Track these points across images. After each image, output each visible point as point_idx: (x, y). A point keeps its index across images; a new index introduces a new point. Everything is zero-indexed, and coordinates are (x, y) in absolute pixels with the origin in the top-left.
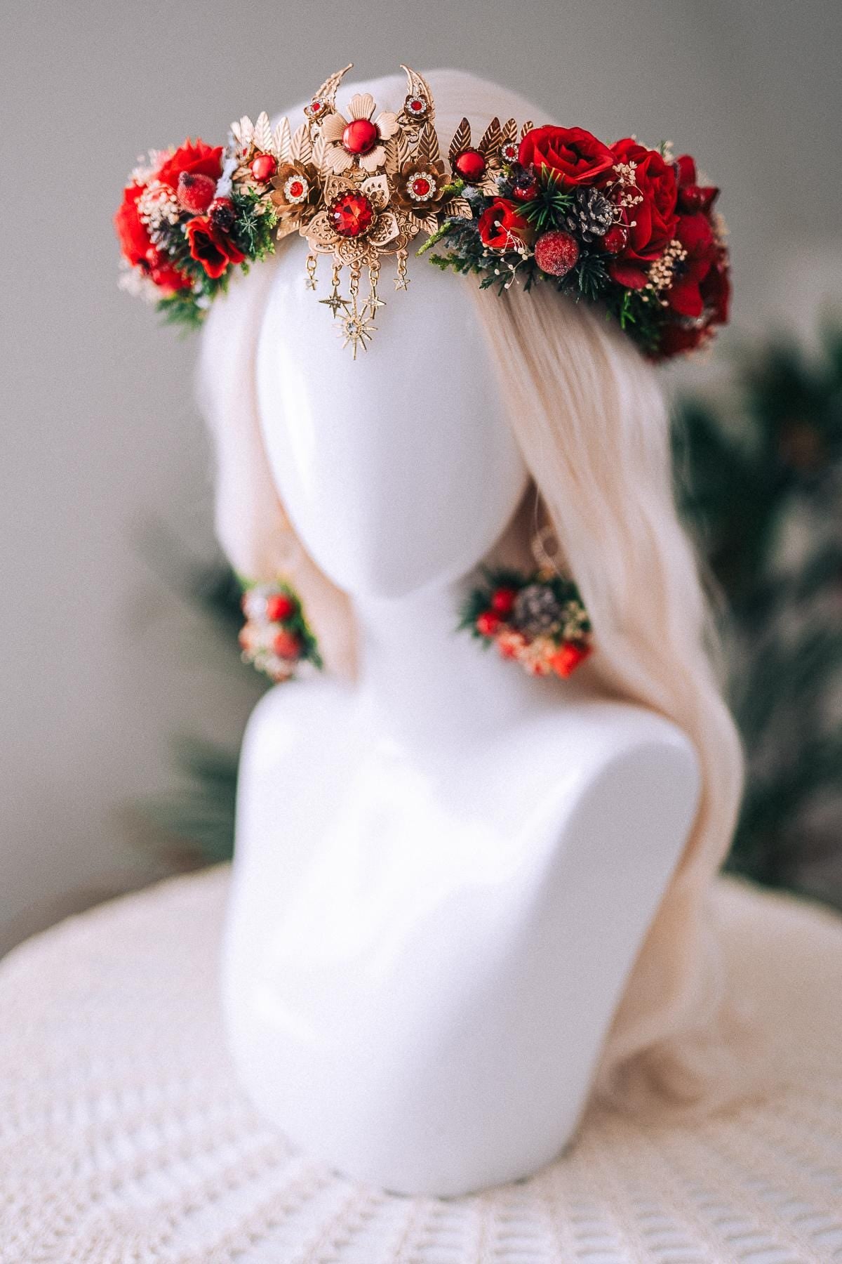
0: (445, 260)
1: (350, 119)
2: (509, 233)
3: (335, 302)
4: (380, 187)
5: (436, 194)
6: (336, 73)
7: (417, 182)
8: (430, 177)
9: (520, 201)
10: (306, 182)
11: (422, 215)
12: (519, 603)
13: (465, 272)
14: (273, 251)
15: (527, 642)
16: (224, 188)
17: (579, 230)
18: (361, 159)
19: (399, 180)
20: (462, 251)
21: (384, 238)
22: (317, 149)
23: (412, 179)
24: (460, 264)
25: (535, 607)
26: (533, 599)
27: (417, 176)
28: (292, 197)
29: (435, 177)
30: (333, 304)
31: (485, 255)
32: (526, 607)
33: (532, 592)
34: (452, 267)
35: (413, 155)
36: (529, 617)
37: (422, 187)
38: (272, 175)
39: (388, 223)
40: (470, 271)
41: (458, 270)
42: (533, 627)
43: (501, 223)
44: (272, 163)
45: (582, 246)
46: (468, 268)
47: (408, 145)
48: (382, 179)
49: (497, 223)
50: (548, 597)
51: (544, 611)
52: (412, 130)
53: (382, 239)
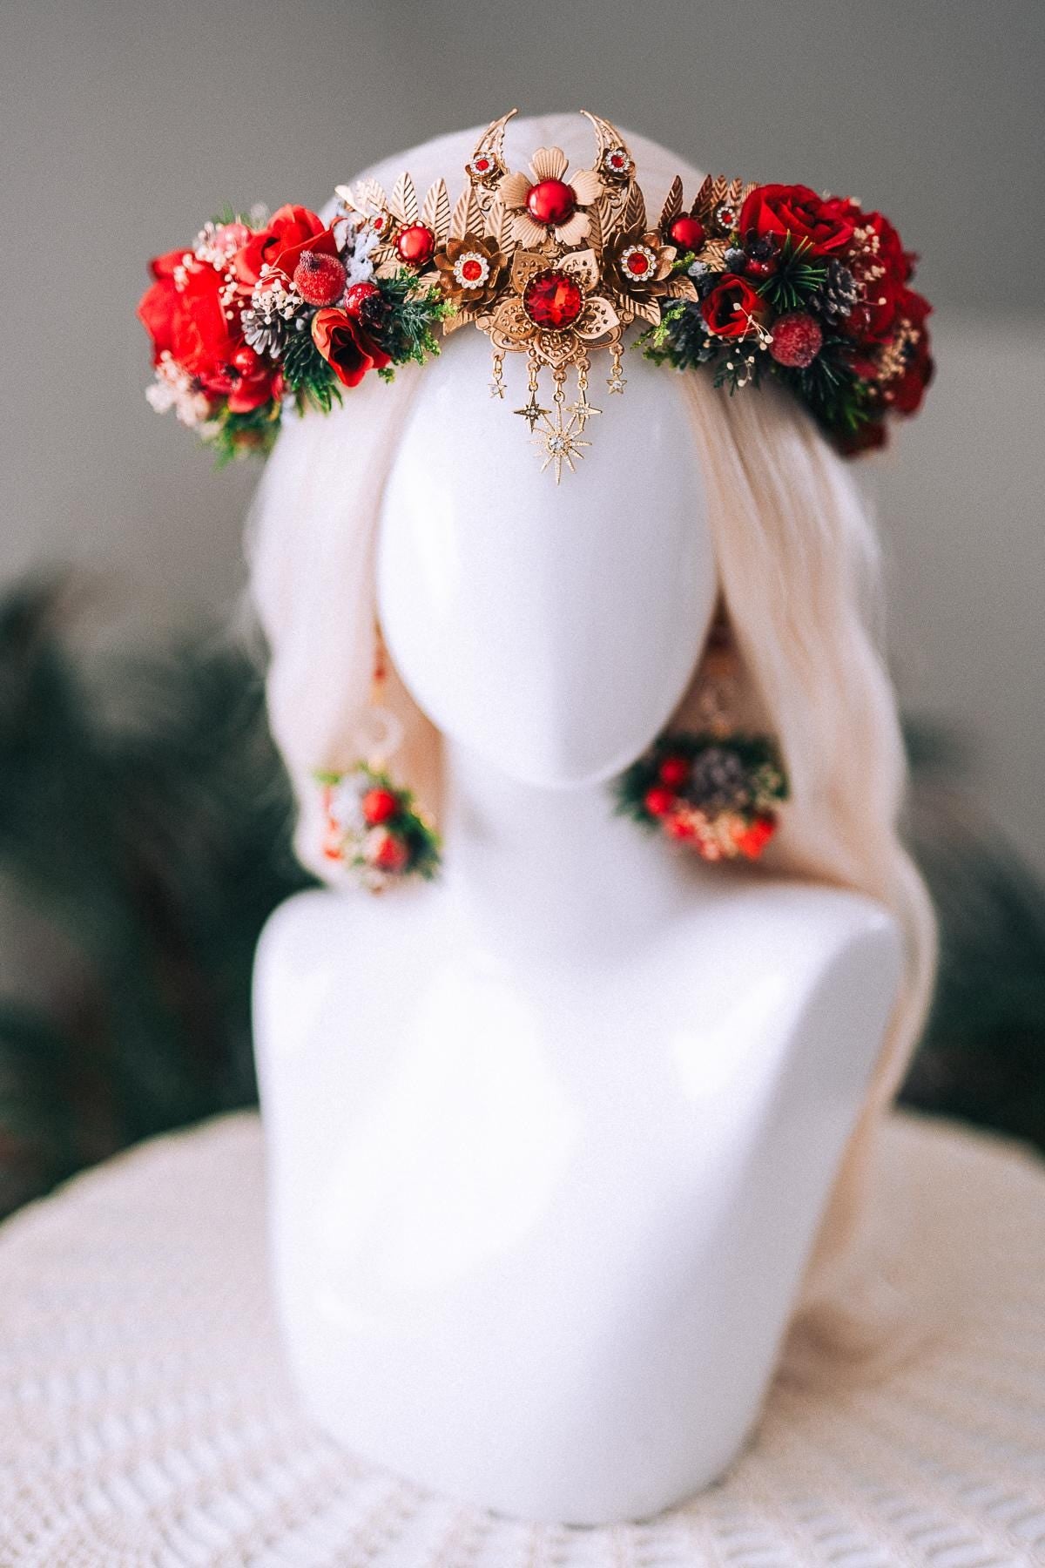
0: (660, 354)
1: (535, 181)
2: (750, 318)
3: (533, 413)
4: (586, 264)
5: (657, 272)
6: (496, 121)
7: (633, 258)
8: (648, 251)
9: (759, 278)
10: (485, 261)
11: (642, 299)
12: (698, 772)
13: (682, 367)
14: (438, 350)
15: (711, 819)
16: (359, 271)
17: (826, 310)
18: (557, 230)
19: (609, 257)
20: (680, 341)
21: (598, 329)
22: (493, 219)
23: (627, 254)
24: (677, 358)
25: (719, 775)
26: (717, 767)
27: (632, 250)
28: (465, 280)
29: (653, 251)
30: (530, 416)
31: (706, 345)
32: (708, 776)
33: (713, 756)
34: (667, 362)
35: (619, 223)
36: (712, 788)
37: (638, 262)
38: (427, 254)
39: (600, 310)
40: (688, 365)
41: (675, 366)
42: (718, 800)
43: (742, 306)
44: (427, 236)
45: (827, 331)
46: (686, 363)
47: (611, 212)
48: (589, 256)
49: (737, 306)
50: (732, 763)
51: (732, 779)
52: (613, 192)
53: (594, 330)
